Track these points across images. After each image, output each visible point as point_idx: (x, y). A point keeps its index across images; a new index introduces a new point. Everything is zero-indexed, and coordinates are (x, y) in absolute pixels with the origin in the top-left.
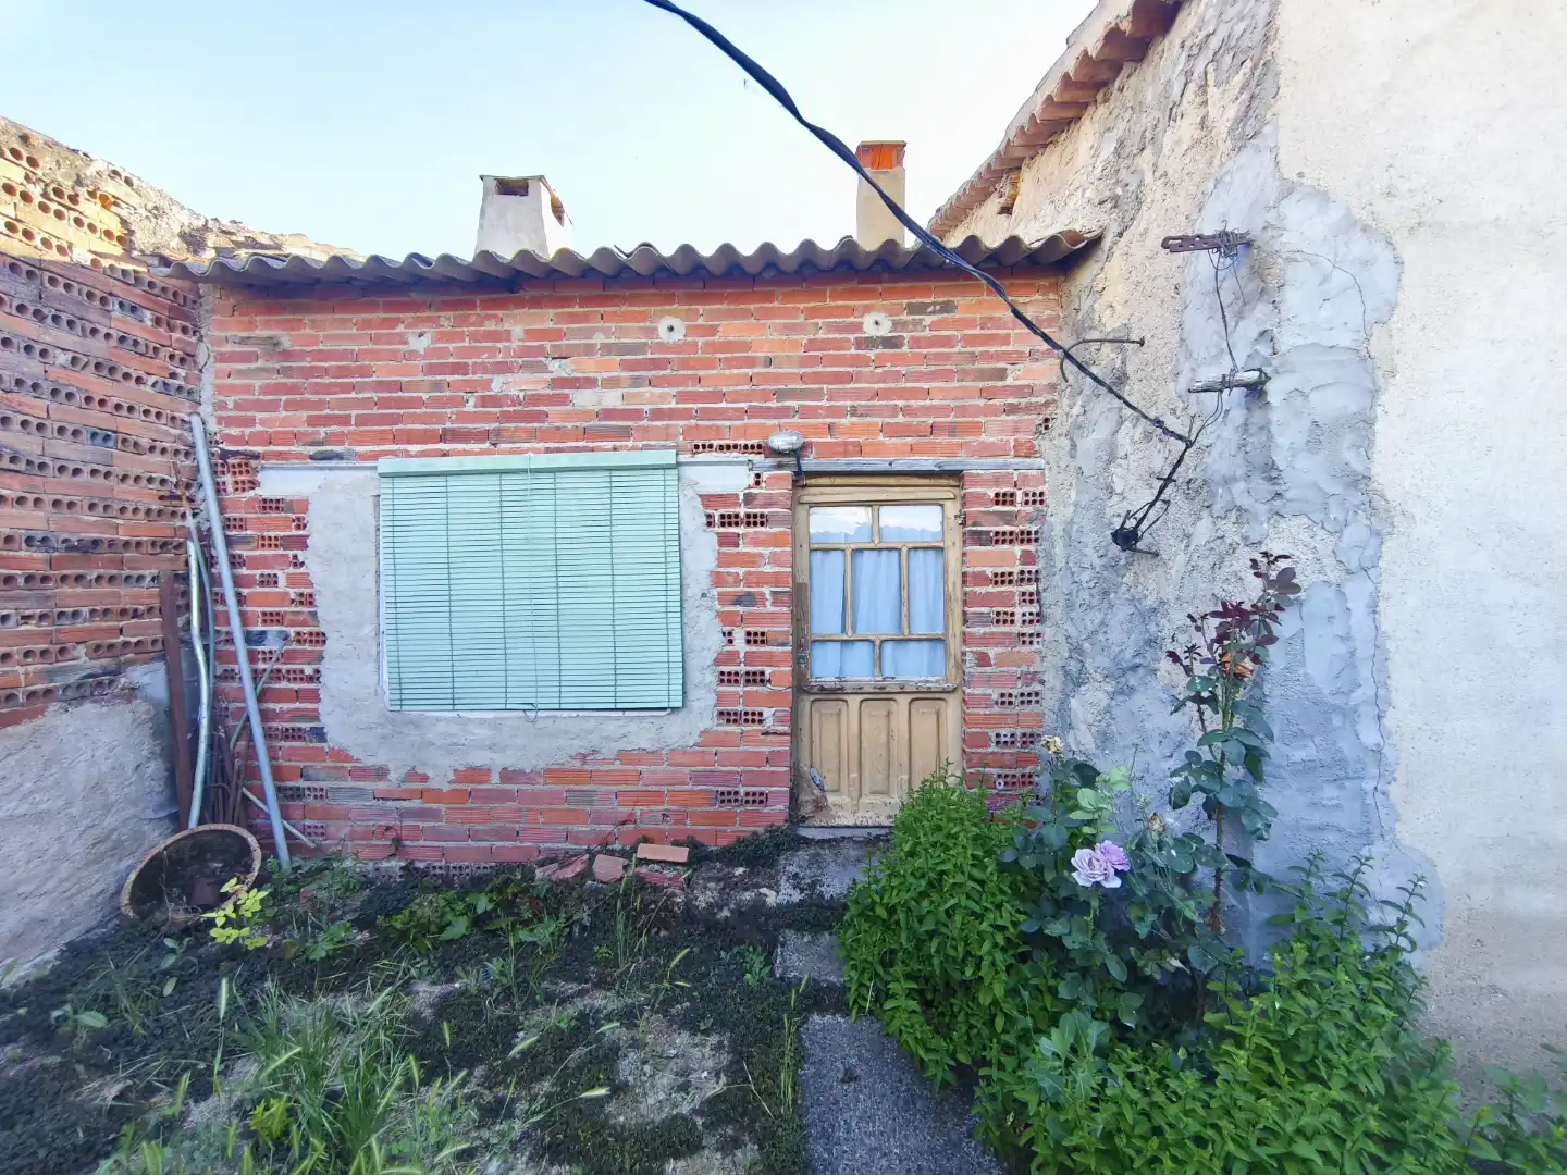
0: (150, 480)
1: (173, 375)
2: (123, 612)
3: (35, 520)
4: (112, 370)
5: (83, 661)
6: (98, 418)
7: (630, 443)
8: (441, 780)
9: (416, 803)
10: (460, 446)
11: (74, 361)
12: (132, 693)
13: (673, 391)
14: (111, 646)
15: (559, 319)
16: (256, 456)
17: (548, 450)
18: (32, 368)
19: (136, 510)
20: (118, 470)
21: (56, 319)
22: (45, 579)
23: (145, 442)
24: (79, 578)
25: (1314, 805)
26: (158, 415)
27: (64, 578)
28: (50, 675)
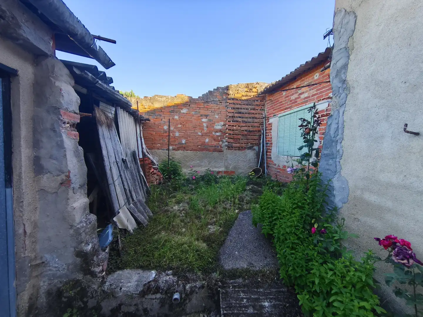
0: (258, 122)
1: (262, 108)
2: (254, 139)
3: (246, 128)
4: (255, 109)
5: (249, 145)
6: (253, 116)
7: (308, 103)
8: (281, 167)
9: (279, 170)
10: (287, 110)
11: (251, 109)
12: (254, 149)
13: (315, 90)
14: (252, 143)
15: (301, 82)
16: (269, 117)
17: (297, 108)
18: (247, 111)
19: (256, 127)
20: (255, 122)
21: (249, 105)
22: (247, 135)
23: (258, 118)
24: (250, 135)
25: (327, 164)
26: (260, 114)
27: (248, 135)
28: (246, 146)
